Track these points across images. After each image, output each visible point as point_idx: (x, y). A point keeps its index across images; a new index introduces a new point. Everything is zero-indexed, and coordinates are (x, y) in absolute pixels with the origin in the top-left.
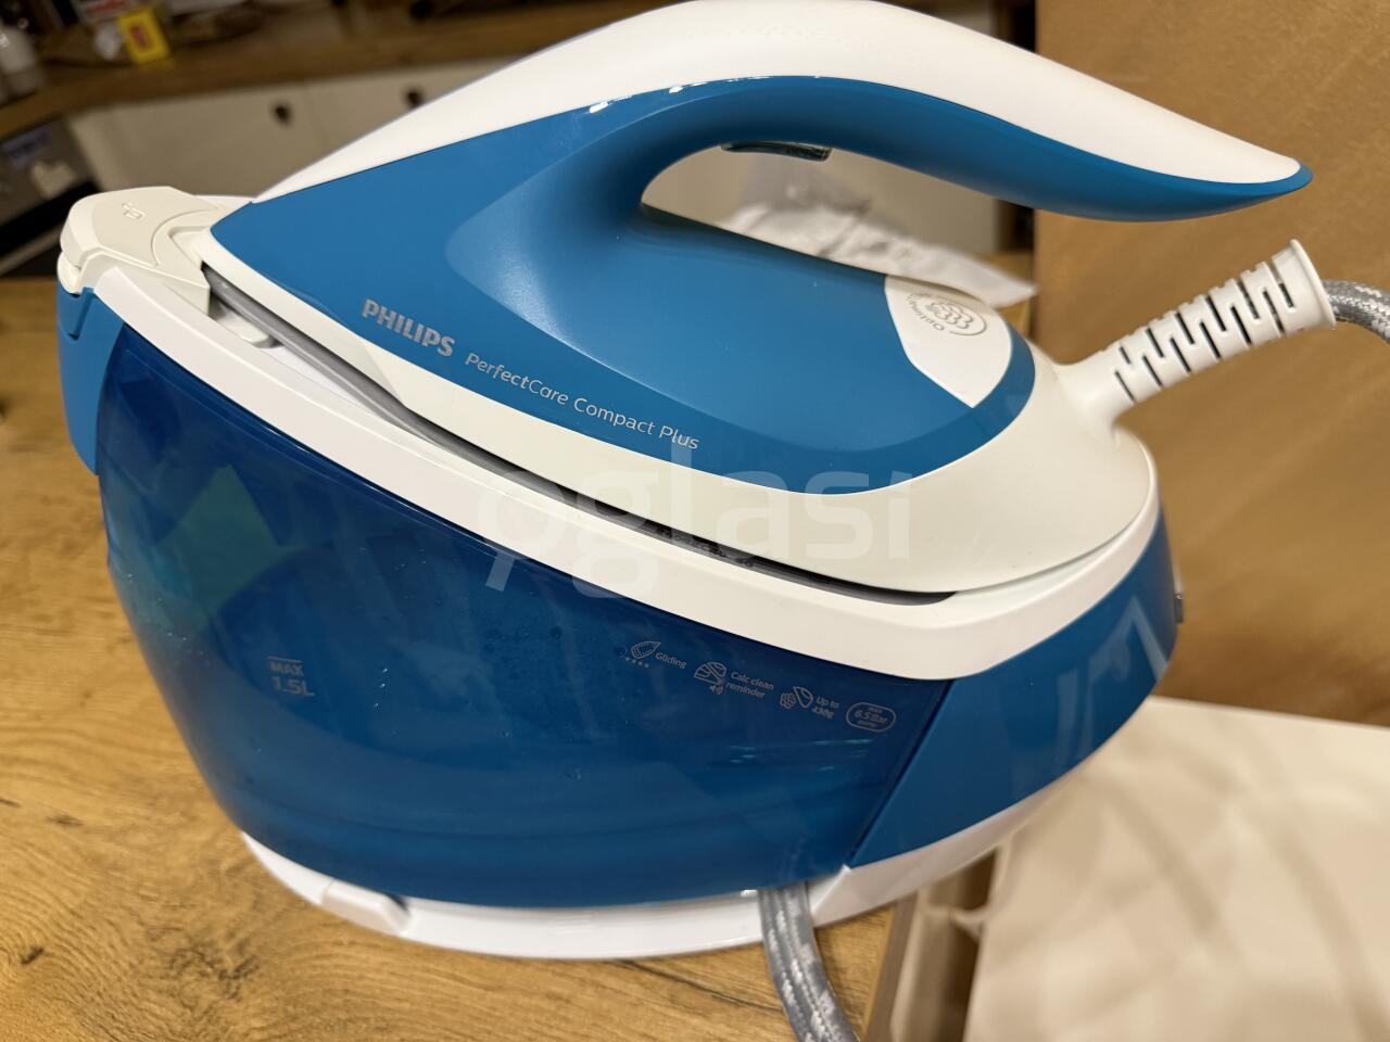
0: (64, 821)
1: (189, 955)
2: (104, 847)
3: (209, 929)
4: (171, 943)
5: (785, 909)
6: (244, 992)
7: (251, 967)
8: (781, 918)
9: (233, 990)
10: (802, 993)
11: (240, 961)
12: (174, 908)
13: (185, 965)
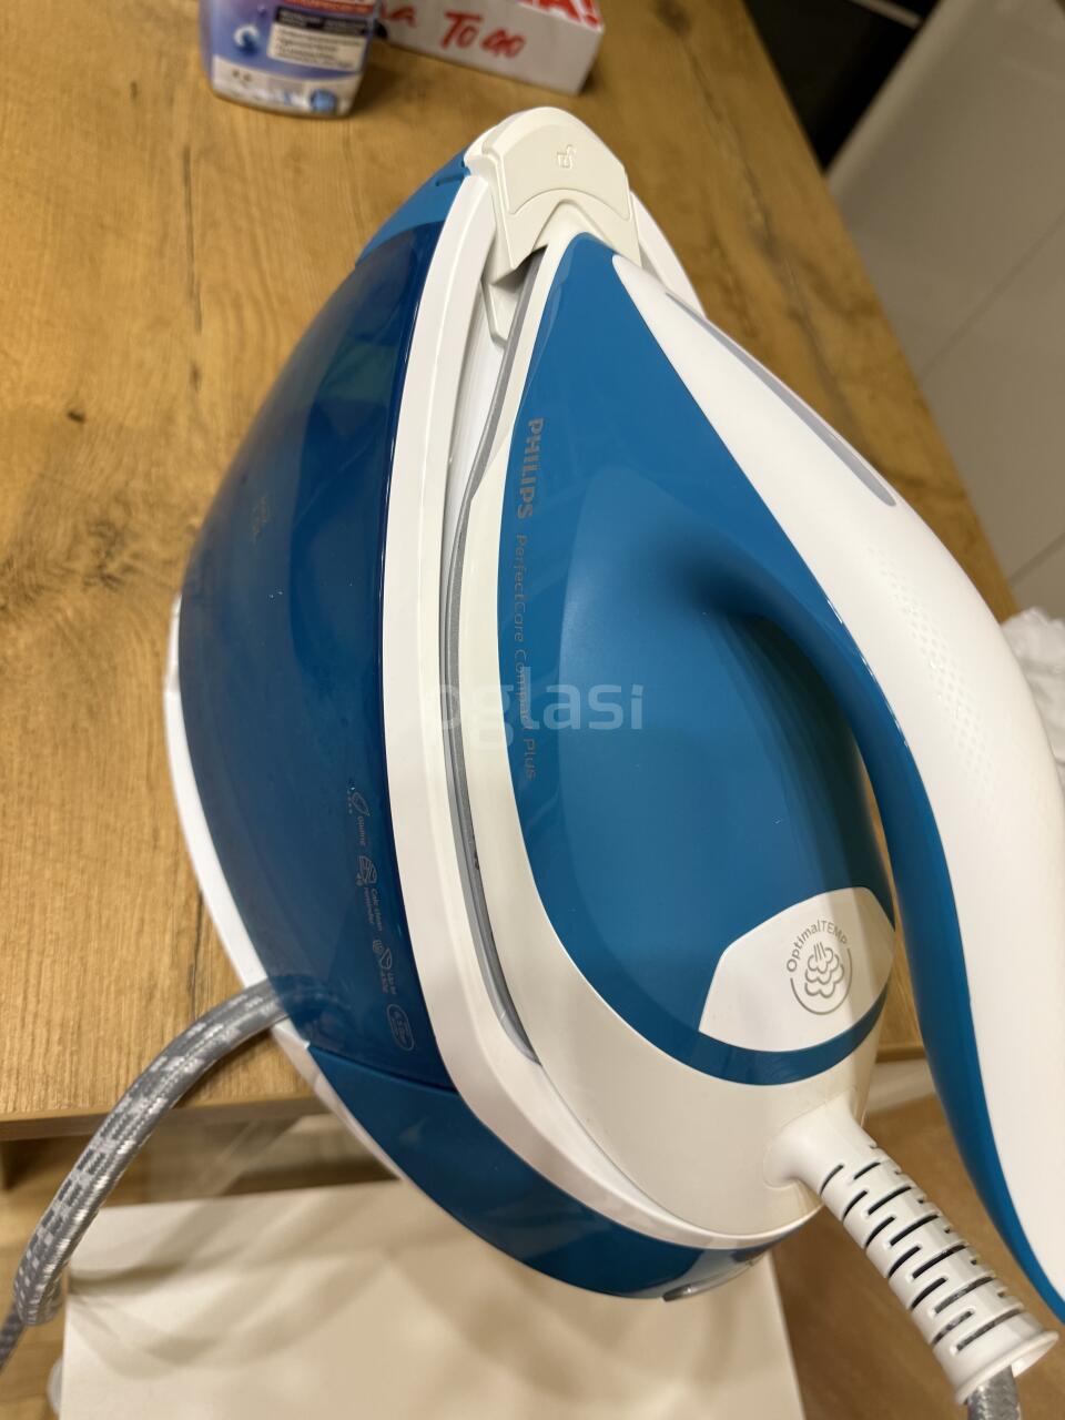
0: (195, 375)
1: (110, 534)
2: (182, 419)
3: (136, 537)
4: (117, 514)
5: (265, 1002)
6: (92, 591)
7: (115, 585)
8: (256, 1001)
9: (92, 581)
10: (197, 1042)
11: (118, 575)
12: (145, 501)
13: (101, 535)
